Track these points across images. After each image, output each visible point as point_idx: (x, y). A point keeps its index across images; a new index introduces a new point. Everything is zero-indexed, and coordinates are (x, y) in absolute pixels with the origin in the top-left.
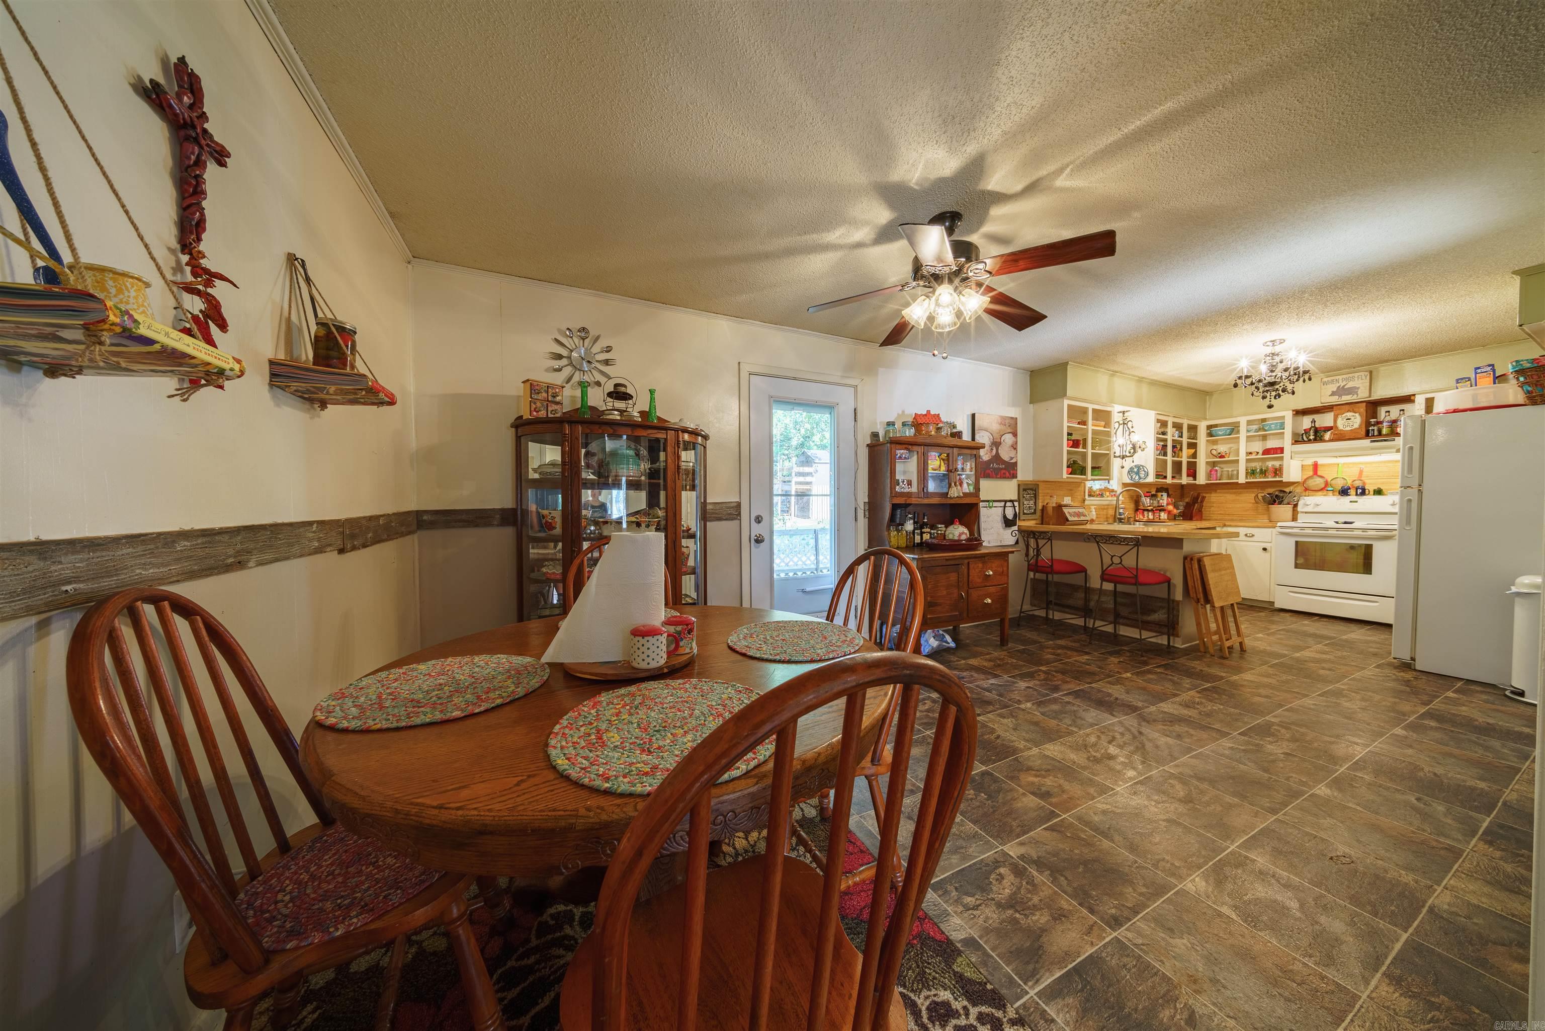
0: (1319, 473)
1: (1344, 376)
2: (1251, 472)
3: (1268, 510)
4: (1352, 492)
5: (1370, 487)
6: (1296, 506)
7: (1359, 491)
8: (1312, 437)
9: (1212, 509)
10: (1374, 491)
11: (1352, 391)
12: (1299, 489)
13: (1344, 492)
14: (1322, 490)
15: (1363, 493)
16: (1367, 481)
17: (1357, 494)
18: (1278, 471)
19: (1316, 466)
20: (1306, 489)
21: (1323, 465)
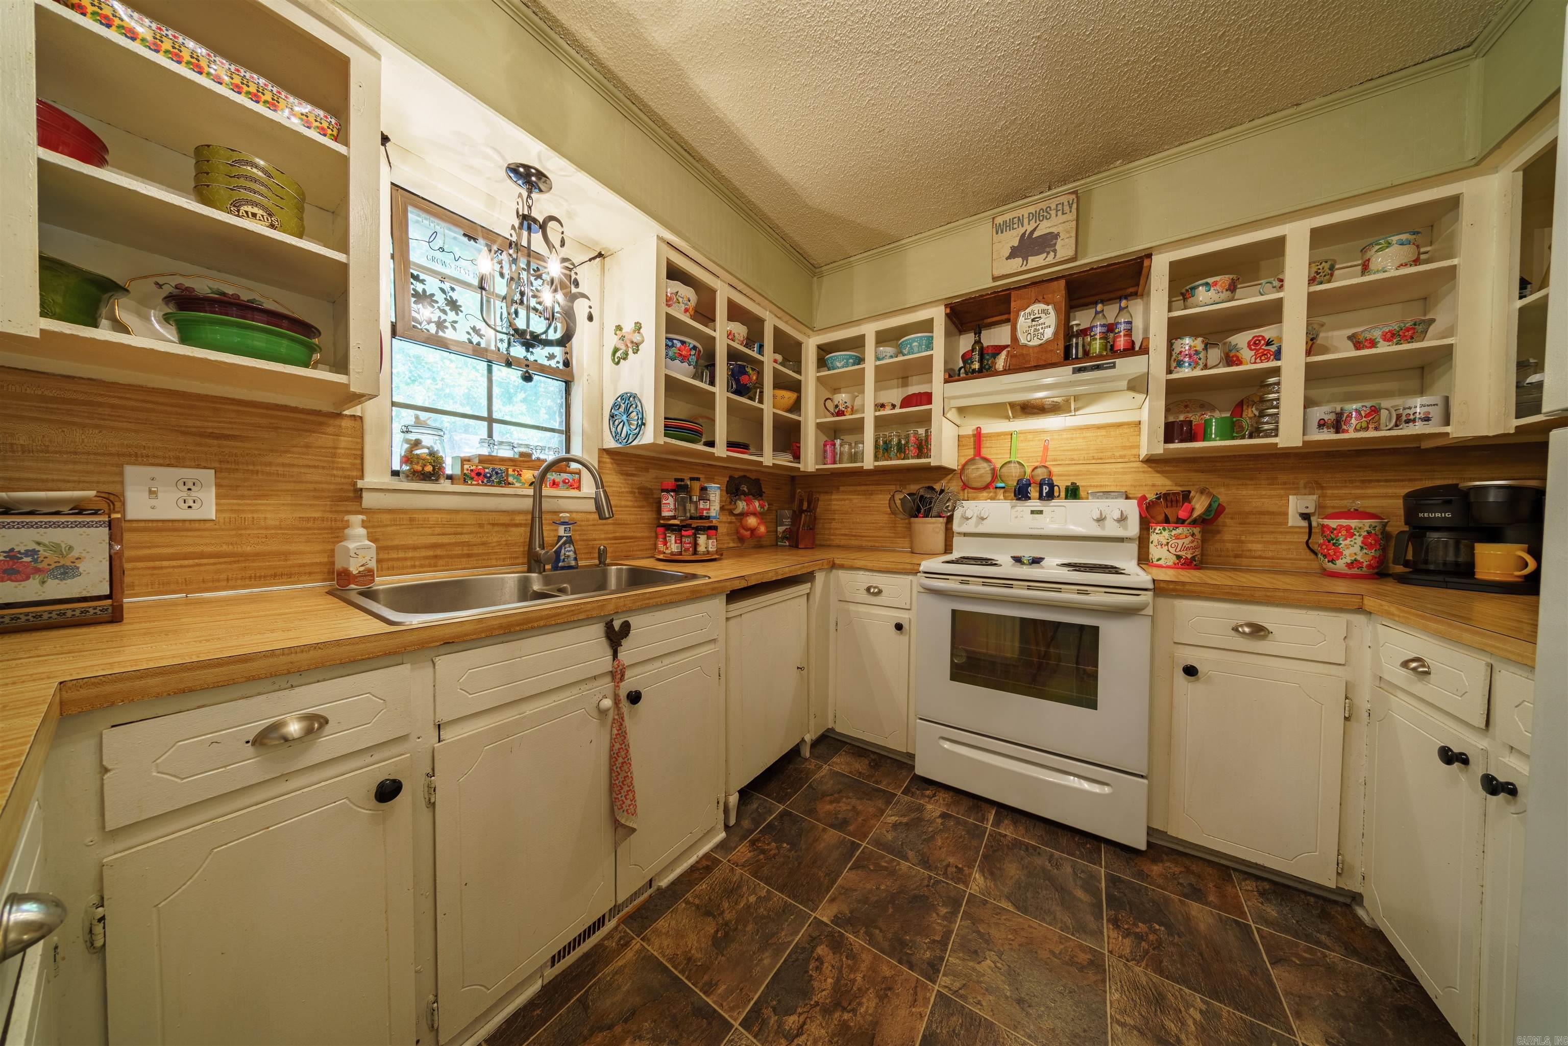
0: (985, 452)
1: (1032, 209)
2: (882, 449)
3: (909, 528)
4: (1033, 492)
5: (1061, 483)
6: (950, 519)
7: (1046, 489)
8: (976, 366)
9: (834, 525)
10: (1067, 488)
11: (1046, 243)
12: (953, 486)
13: (1021, 492)
14: (986, 487)
15: (1051, 496)
16: (1055, 470)
17: (1041, 497)
18: (923, 447)
19: (978, 436)
20: (965, 486)
21: (991, 436)
